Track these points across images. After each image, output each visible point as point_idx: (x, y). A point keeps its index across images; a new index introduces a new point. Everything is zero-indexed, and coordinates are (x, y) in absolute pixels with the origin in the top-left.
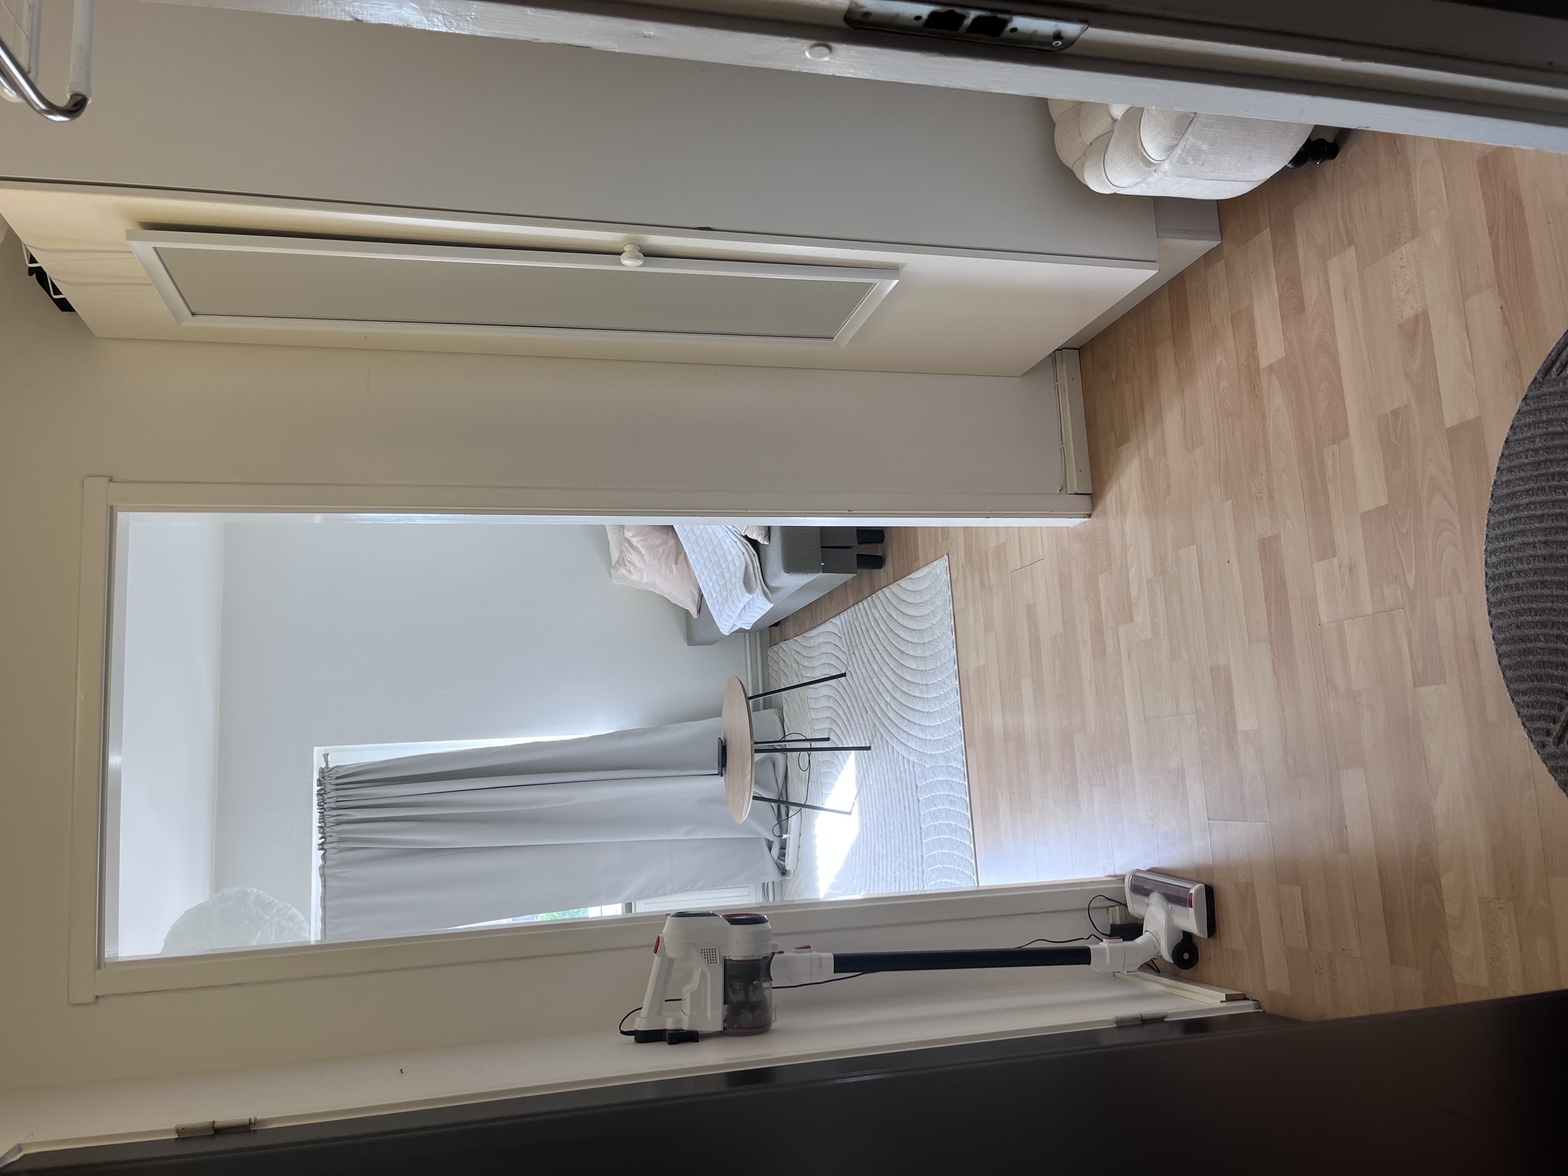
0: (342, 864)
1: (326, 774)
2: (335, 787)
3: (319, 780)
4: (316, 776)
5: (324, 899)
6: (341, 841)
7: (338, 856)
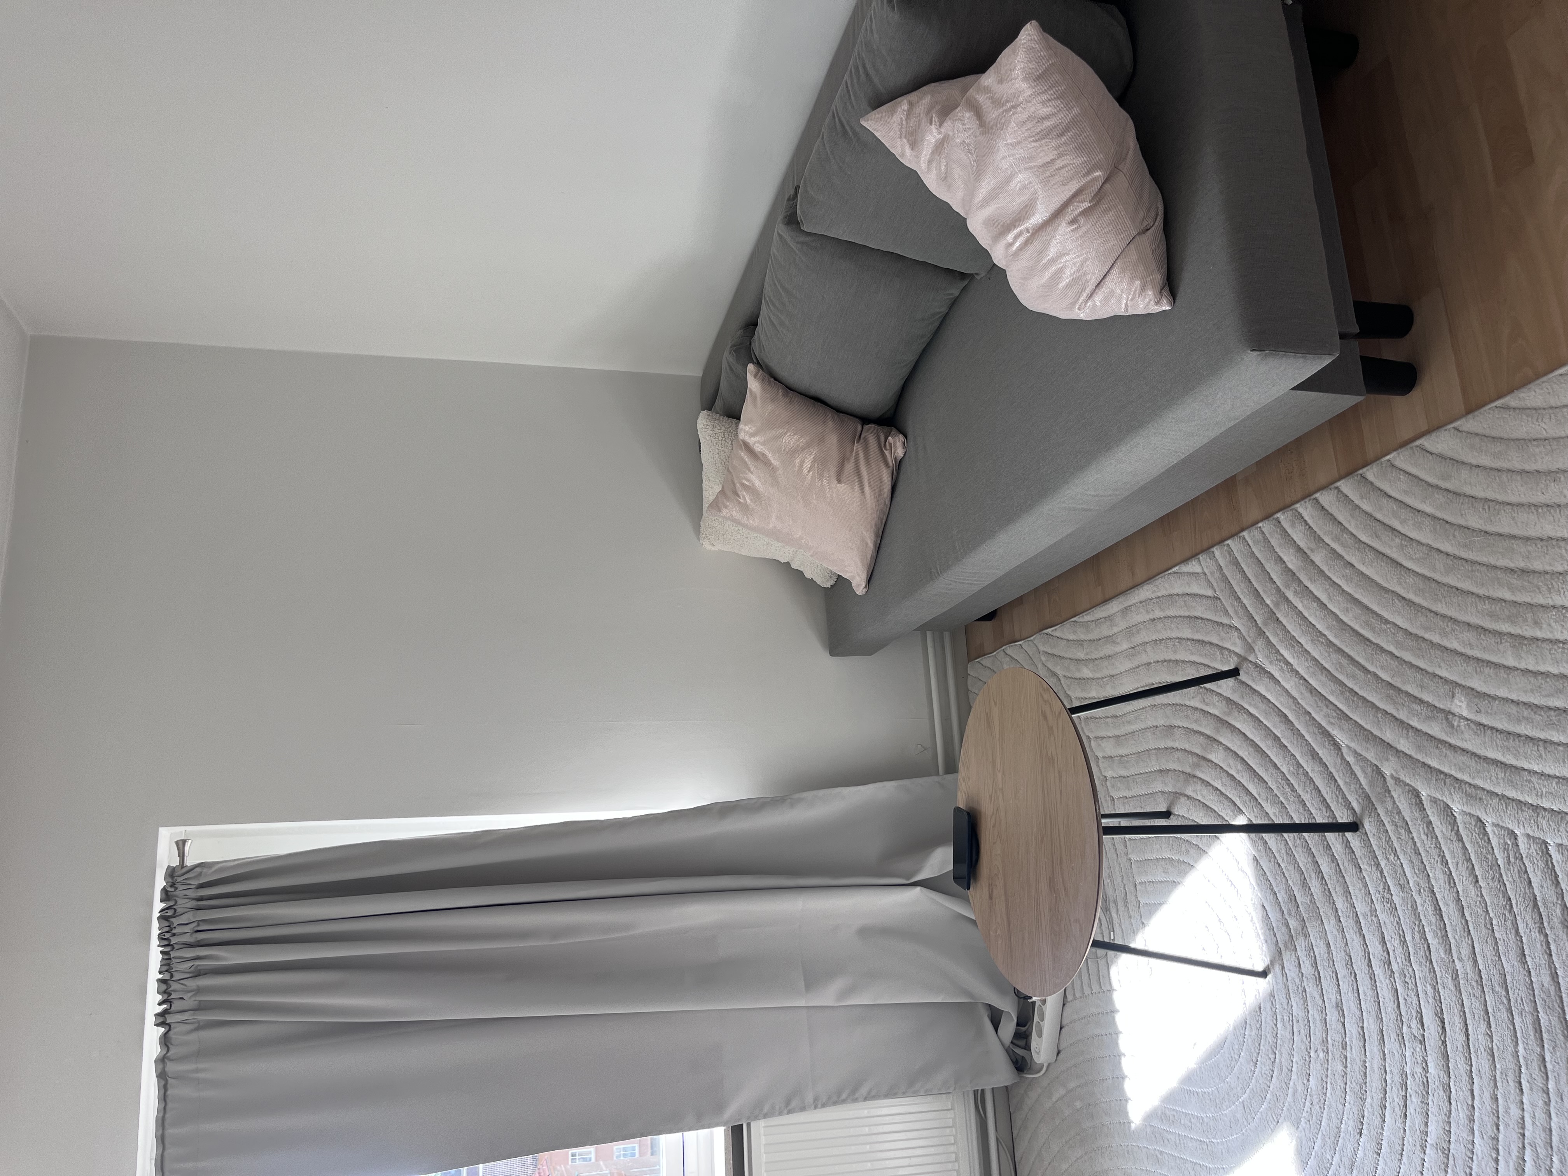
0: (202, 1053)
1: (180, 879)
2: (194, 904)
3: (164, 890)
4: (160, 883)
5: (162, 1122)
6: (201, 1008)
7: (193, 1036)
